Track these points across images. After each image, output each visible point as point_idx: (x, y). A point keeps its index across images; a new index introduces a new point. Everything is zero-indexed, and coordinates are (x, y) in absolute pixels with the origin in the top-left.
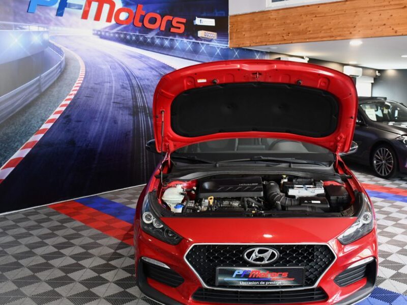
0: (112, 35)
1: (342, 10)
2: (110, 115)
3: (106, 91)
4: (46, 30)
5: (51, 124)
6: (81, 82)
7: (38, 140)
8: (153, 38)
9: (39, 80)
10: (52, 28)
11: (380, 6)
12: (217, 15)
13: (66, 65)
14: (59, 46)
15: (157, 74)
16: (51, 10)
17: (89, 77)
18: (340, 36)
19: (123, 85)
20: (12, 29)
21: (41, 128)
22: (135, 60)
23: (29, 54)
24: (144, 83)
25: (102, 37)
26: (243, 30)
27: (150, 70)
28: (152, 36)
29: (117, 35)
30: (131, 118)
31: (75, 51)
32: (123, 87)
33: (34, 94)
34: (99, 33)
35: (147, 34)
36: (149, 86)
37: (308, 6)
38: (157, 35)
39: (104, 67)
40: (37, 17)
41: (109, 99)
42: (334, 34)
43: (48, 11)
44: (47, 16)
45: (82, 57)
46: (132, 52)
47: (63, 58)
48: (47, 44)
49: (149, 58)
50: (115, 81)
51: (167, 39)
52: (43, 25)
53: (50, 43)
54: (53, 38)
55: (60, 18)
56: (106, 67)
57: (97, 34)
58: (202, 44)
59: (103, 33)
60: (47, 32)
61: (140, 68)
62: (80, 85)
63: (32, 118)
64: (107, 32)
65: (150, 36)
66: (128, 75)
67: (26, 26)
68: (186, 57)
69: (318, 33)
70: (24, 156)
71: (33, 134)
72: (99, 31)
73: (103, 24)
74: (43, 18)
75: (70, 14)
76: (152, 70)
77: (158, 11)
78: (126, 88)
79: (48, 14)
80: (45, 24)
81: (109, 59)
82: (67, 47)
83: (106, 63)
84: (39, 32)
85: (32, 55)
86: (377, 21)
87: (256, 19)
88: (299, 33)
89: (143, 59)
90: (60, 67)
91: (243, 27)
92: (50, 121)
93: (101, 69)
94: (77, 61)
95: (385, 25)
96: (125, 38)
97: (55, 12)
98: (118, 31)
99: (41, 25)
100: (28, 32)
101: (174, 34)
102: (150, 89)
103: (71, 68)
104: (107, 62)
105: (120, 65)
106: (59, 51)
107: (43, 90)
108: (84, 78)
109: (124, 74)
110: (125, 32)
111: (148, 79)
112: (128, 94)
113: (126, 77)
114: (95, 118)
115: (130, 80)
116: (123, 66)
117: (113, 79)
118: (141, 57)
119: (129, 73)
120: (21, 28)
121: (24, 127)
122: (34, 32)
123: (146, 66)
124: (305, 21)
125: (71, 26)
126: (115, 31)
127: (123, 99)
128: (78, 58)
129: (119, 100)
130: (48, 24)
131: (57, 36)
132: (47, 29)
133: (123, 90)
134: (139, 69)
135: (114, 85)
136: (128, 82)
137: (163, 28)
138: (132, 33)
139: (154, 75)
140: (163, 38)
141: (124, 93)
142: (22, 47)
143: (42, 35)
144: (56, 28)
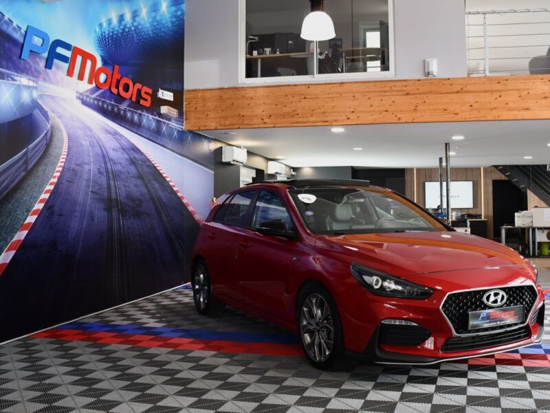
0: (92, 101)
1: (337, 93)
2: (88, 208)
3: (85, 176)
4: (35, 84)
5: (36, 217)
6: (64, 160)
7: (23, 238)
8: (125, 110)
9: (26, 153)
10: (40, 83)
11: (382, 91)
12: (175, 88)
13: (52, 136)
14: (46, 108)
16: (40, 59)
17: (71, 154)
18: (336, 121)
19: (99, 169)
20: (4, 79)
21: (26, 222)
22: (111, 137)
23: (19, 117)
24: (117, 168)
25: (84, 103)
26: (206, 108)
27: (123, 151)
28: (125, 107)
29: (96, 102)
30: (106, 213)
31: (60, 117)
32: (99, 172)
33: (20, 173)
34: (81, 97)
35: (121, 104)
36: (121, 172)
37: (296, 85)
38: (129, 106)
39: (84, 143)
40: (28, 66)
41: (88, 187)
42: (328, 119)
43: (38, 60)
44: (37, 67)
45: (66, 127)
46: (108, 125)
47: (49, 126)
48: (35, 104)
49: (121, 136)
50: (94, 162)
51: (136, 113)
52: (33, 79)
53: (38, 103)
54: (41, 96)
55: (48, 70)
57: (79, 98)
58: (164, 123)
59: (85, 98)
60: (35, 88)
61: (114, 148)
62: (63, 164)
63: (18, 207)
64: (88, 96)
65: (123, 106)
66: (104, 156)
67: (17, 76)
68: (150, 138)
69: (308, 117)
70: (8, 262)
71: (18, 230)
72: (82, 94)
73: (85, 86)
74: (33, 69)
75: (58, 67)
77: (130, 77)
78: (102, 174)
79: (38, 64)
80: (34, 77)
81: (89, 133)
82: (53, 112)
83: (86, 138)
84: (29, 87)
85: (21, 118)
86: (378, 107)
87: (224, 96)
88: (284, 116)
89: (117, 136)
90: (46, 139)
91: (205, 105)
92: (34, 213)
93: (82, 145)
94: (60, 131)
95: (386, 111)
96: (103, 107)
97: (44, 63)
98: (98, 96)
99: (31, 78)
101: (143, 108)
103: (55, 141)
104: (87, 136)
105: (97, 142)
106: (45, 114)
107: (30, 167)
108: (67, 155)
109: (101, 155)
110: (103, 99)
111: (120, 164)
112: (103, 180)
113: (102, 158)
114: (75, 212)
115: (105, 163)
116: (100, 143)
117: (92, 159)
118: (115, 134)
119: (105, 154)
120: (13, 79)
121: (9, 219)
122: (24, 86)
123: (119, 146)
124: (292, 102)
125: (57, 84)
126: (94, 96)
127: (99, 187)
128: (62, 127)
129: (96, 189)
130: (38, 77)
131: (44, 95)
132: (37, 84)
133: (99, 175)
135: (92, 169)
136: (104, 166)
137: (134, 99)
138: (108, 102)
139: (125, 159)
140: (133, 112)
141: (100, 180)
142: (12, 104)
143: (31, 92)
144: (44, 84)
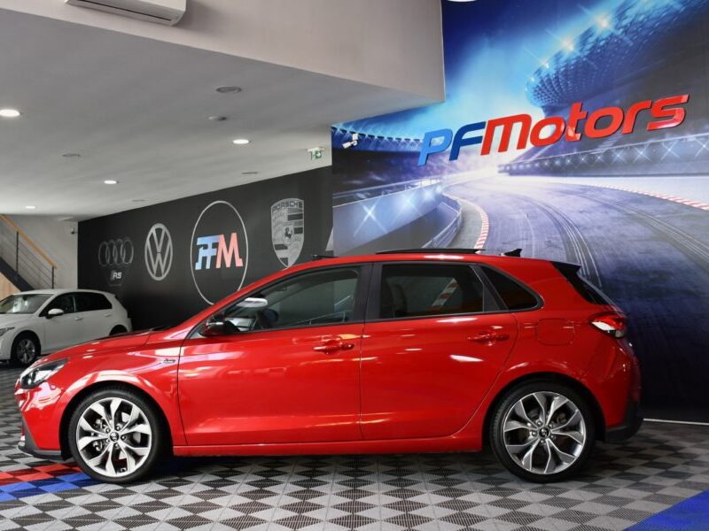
0: (528, 166)
4: (438, 181)
6: (483, 242)
8: (608, 153)
10: (445, 177)
13: (462, 226)
14: (454, 198)
15: (620, 215)
16: (443, 155)
17: (495, 234)
19: (549, 242)
20: (403, 189)
22: (574, 197)
23: (421, 215)
24: (592, 234)
25: (512, 173)
28: (606, 149)
29: (537, 165)
31: (475, 200)
32: (549, 244)
34: (508, 168)
35: (596, 147)
36: (602, 238)
38: (616, 144)
39: (517, 217)
40: (428, 168)
43: (441, 158)
44: (440, 164)
45: (483, 208)
46: (566, 185)
47: (459, 214)
48: (441, 198)
49: (600, 189)
51: (640, 146)
52: (436, 177)
53: (443, 196)
54: (447, 189)
55: (455, 161)
56: (519, 216)
57: (505, 171)
59: (514, 167)
60: (441, 183)
61: (581, 210)
64: (520, 163)
65: (601, 150)
66: (558, 224)
67: (418, 182)
68: (695, 171)
72: (508, 165)
73: (513, 154)
74: (435, 168)
75: (467, 153)
76: (608, 210)
78: (556, 247)
79: (441, 161)
80: (438, 174)
81: (525, 204)
82: (464, 198)
83: (521, 210)
84: (432, 186)
85: (425, 216)
89: (588, 193)
90: (456, 226)
93: (513, 220)
94: (476, 214)
96: (552, 165)
97: (448, 157)
98: (540, 156)
99: (434, 177)
100: (420, 189)
101: (661, 133)
102: (604, 244)
103: (469, 225)
104: (523, 208)
105: (543, 209)
106: (454, 204)
108: (488, 237)
109: (552, 223)
110: (551, 157)
111: (599, 227)
112: (560, 255)
113: (555, 229)
115: (563, 232)
116: (551, 211)
117: (533, 234)
118: (584, 191)
119: (561, 220)
120: (413, 186)
123: (596, 204)
125: (468, 169)
126: (532, 159)
128: (479, 209)
130: (442, 173)
131: (452, 185)
133: (549, 249)
134: (581, 212)
135: (534, 243)
136: (558, 236)
138: (563, 155)
139: (613, 218)
140: (631, 147)
141: (552, 254)
142: (413, 206)
143: (435, 189)
144: (451, 176)
